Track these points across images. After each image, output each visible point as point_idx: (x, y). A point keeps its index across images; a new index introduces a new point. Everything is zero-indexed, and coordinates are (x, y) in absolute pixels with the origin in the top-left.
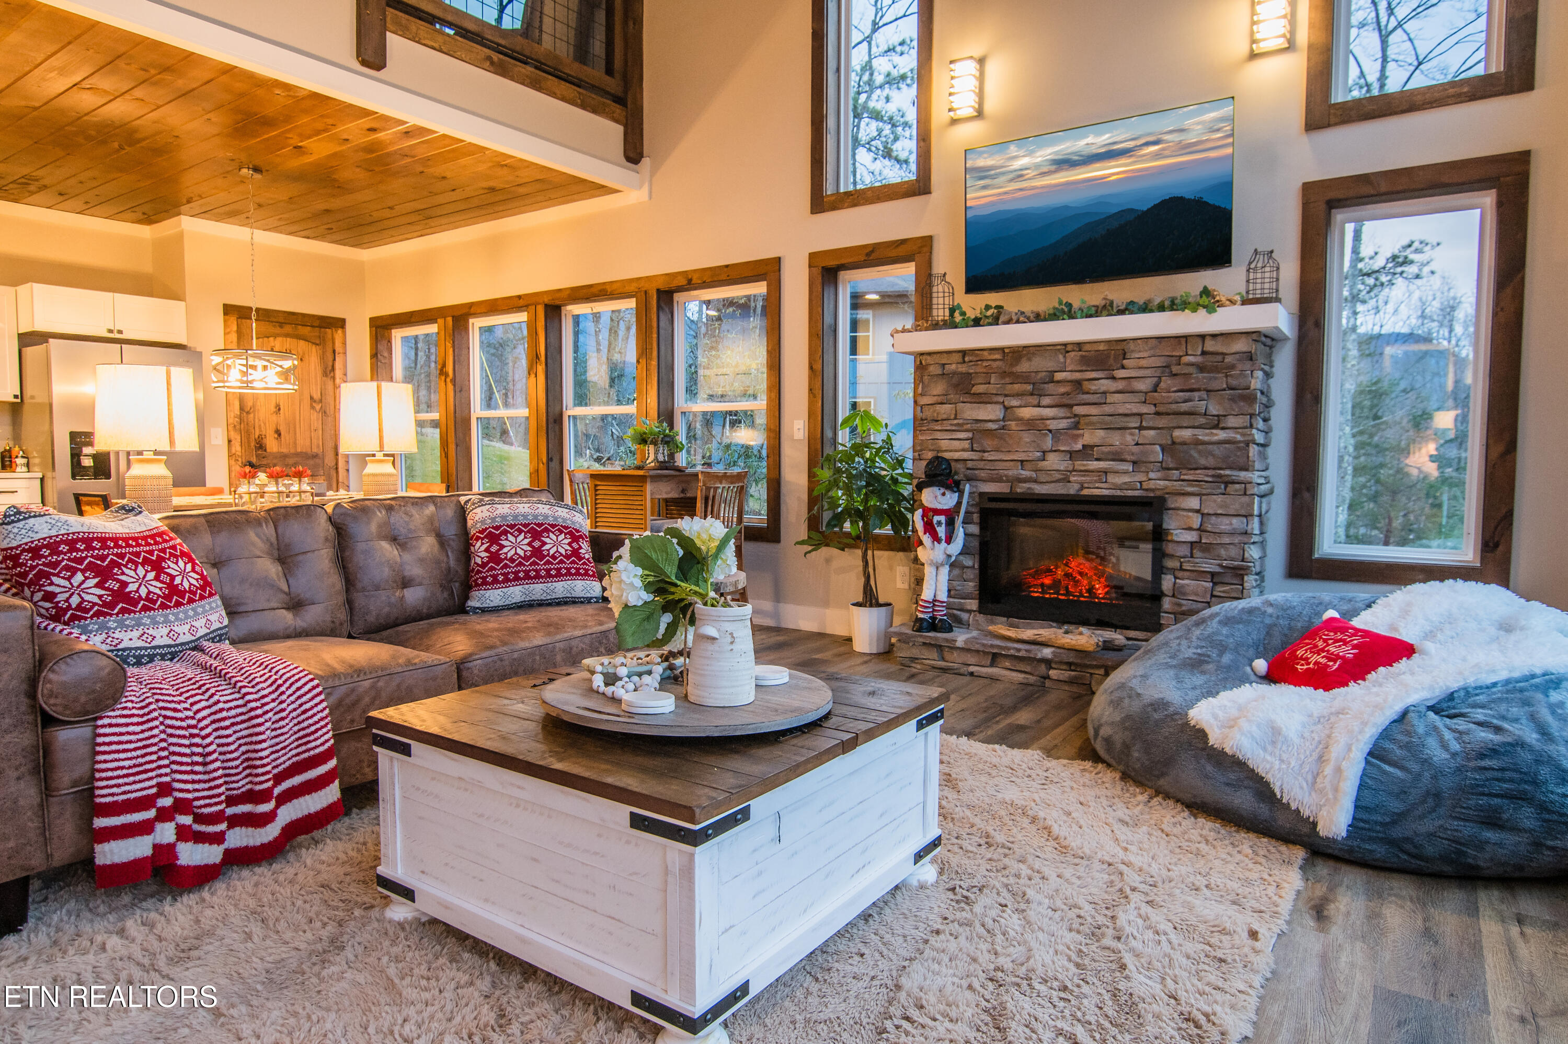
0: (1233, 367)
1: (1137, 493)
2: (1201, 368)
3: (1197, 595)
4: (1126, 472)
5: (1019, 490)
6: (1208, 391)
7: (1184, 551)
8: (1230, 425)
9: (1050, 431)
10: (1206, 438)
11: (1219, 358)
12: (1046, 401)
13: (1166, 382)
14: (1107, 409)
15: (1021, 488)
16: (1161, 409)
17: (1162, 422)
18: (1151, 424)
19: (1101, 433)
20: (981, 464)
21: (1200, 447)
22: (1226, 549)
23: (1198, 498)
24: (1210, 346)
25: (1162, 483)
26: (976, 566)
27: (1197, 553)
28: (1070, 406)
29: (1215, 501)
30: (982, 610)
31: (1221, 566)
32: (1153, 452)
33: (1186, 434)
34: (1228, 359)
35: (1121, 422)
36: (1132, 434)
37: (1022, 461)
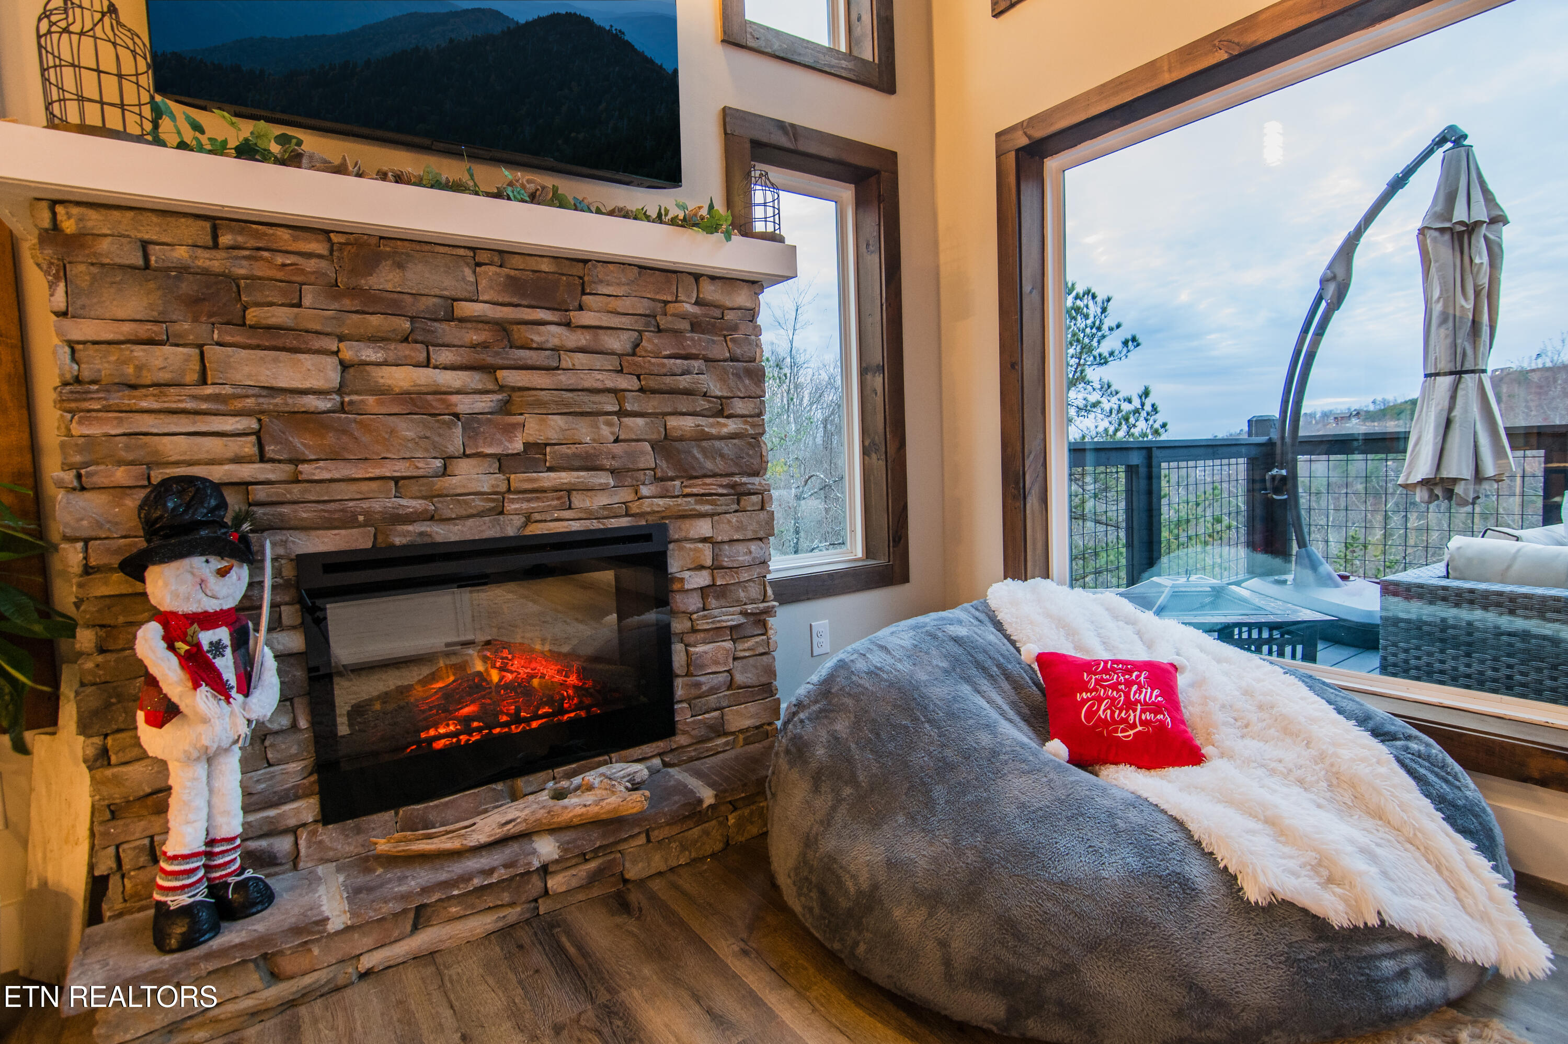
0: (735, 328)
1: (624, 522)
2: (695, 326)
3: (716, 663)
4: (603, 488)
5: (398, 541)
6: (707, 360)
7: (693, 603)
8: (739, 412)
9: (457, 416)
10: (714, 431)
11: (717, 313)
12: (444, 356)
13: (650, 342)
14: (564, 379)
15: (401, 536)
16: (652, 383)
17: (652, 404)
18: (636, 408)
19: (559, 421)
20: (296, 491)
21: (704, 444)
22: (745, 589)
23: (709, 520)
24: (710, 292)
25: (661, 502)
26: (303, 724)
27: (712, 602)
28: (490, 370)
29: (729, 522)
30: (327, 817)
31: (744, 614)
32: (643, 453)
33: (688, 423)
34: (729, 316)
35: (589, 402)
36: (609, 424)
37: (396, 480)
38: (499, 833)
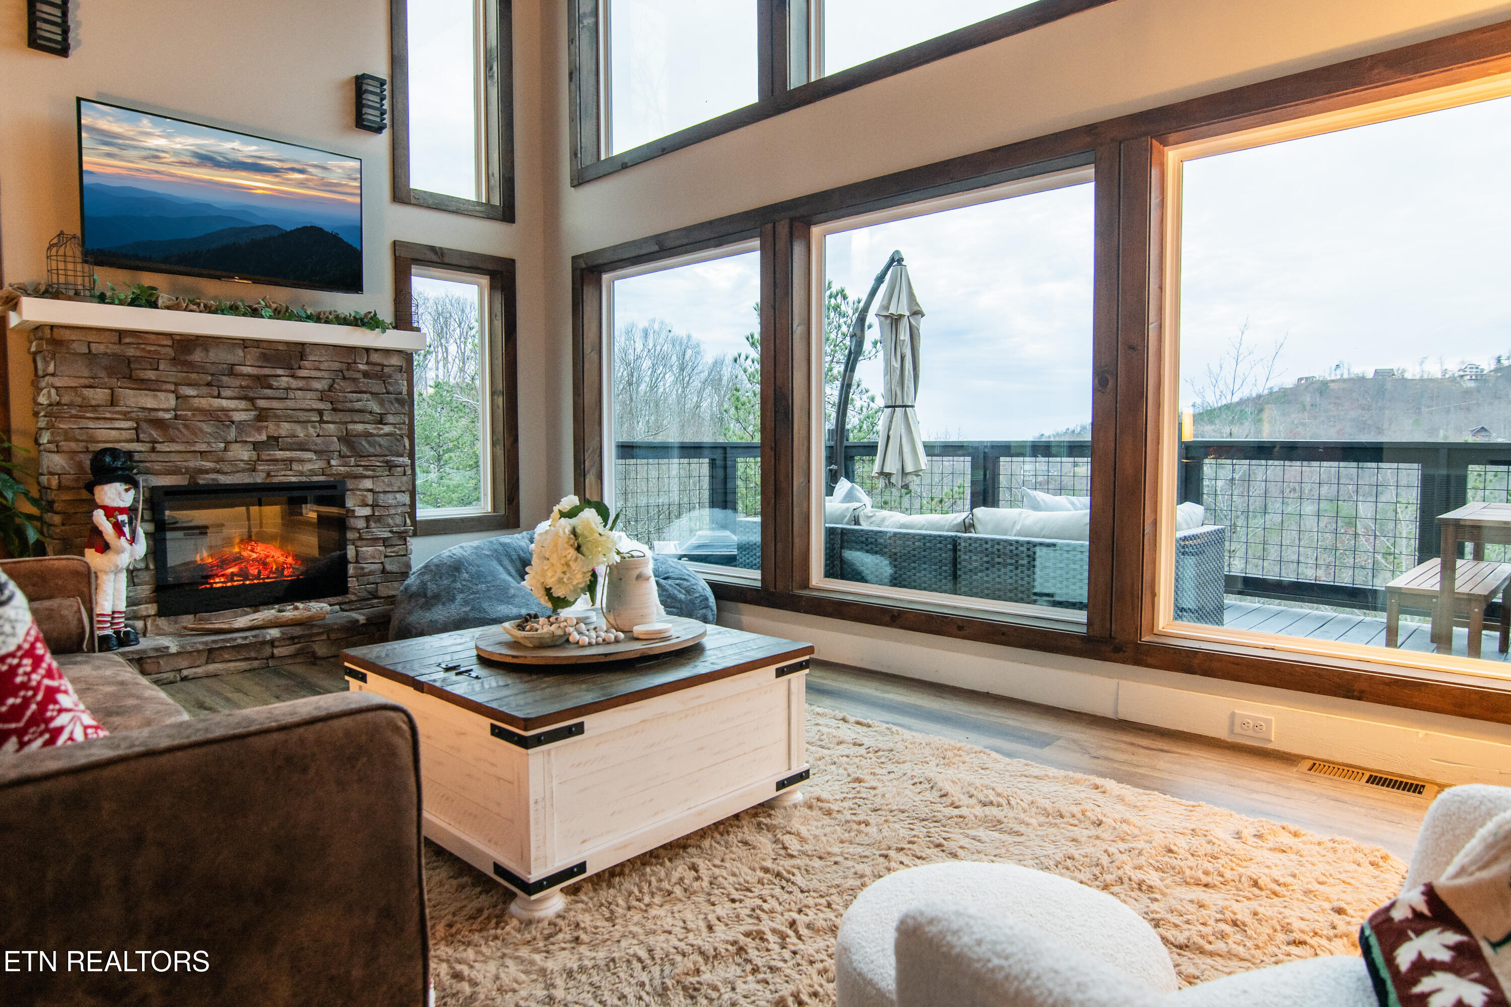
0: (390, 377)
1: (322, 478)
2: (366, 375)
3: (374, 558)
4: (310, 460)
5: (201, 482)
6: (372, 393)
7: (361, 524)
8: (391, 421)
9: (233, 422)
10: (375, 432)
11: (379, 368)
12: (226, 393)
13: (340, 384)
14: (290, 404)
15: (202, 480)
16: (340, 406)
17: (339, 417)
18: (329, 419)
19: (286, 426)
20: (153, 456)
21: (369, 439)
22: (393, 519)
23: (371, 480)
24: (375, 358)
25: (342, 468)
26: (152, 566)
27: (373, 525)
28: (252, 400)
29: (383, 481)
30: (160, 613)
31: (391, 532)
32: (333, 443)
33: (360, 427)
34: (386, 370)
35: (303, 416)
36: (314, 427)
37: (201, 452)
38: (250, 624)
